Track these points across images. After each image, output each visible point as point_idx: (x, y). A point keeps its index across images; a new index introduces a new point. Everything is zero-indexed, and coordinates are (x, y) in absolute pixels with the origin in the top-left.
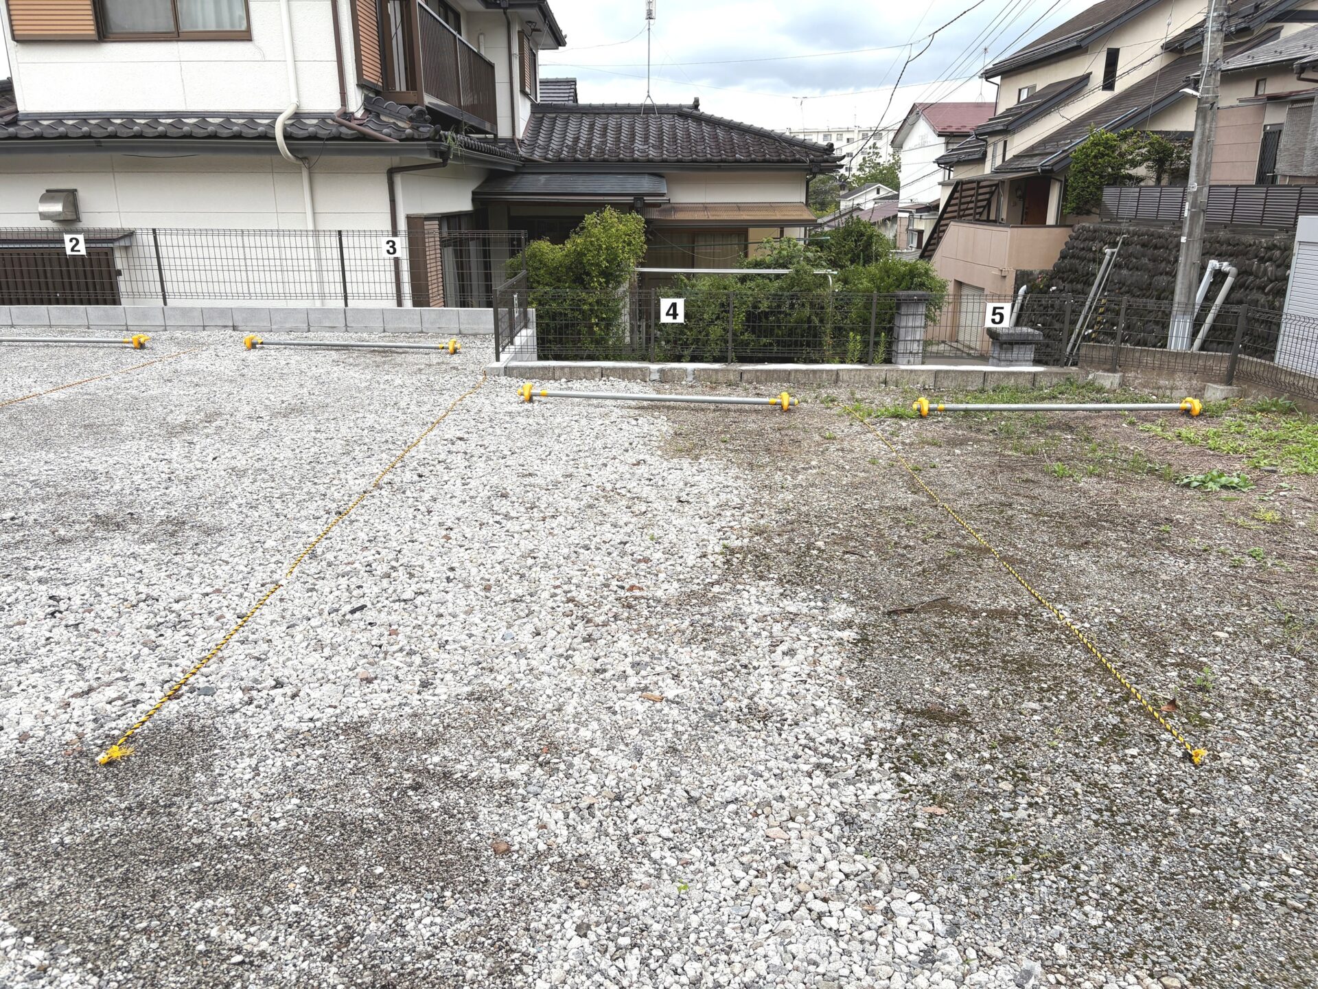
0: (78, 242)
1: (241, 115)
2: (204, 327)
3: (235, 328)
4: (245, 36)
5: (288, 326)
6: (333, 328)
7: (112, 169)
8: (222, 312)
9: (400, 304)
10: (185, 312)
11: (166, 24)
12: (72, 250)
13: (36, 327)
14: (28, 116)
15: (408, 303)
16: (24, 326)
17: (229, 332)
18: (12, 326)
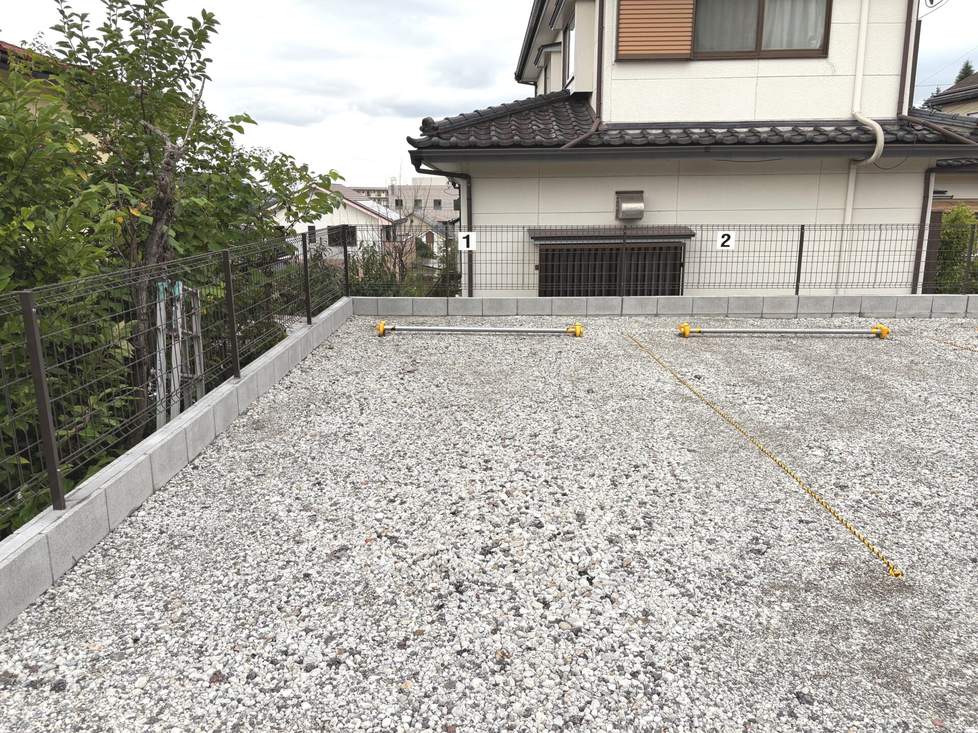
0: (729, 237)
1: (807, 123)
2: (832, 315)
3: (861, 315)
4: (823, 52)
5: (912, 312)
6: (953, 315)
7: (678, 173)
8: (852, 300)
9: (914, 291)
10: (818, 300)
11: (750, 45)
12: (723, 245)
13: (679, 315)
14: (615, 126)
15: (920, 290)
16: (668, 315)
17: (856, 318)
18: (656, 315)
